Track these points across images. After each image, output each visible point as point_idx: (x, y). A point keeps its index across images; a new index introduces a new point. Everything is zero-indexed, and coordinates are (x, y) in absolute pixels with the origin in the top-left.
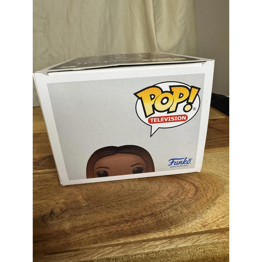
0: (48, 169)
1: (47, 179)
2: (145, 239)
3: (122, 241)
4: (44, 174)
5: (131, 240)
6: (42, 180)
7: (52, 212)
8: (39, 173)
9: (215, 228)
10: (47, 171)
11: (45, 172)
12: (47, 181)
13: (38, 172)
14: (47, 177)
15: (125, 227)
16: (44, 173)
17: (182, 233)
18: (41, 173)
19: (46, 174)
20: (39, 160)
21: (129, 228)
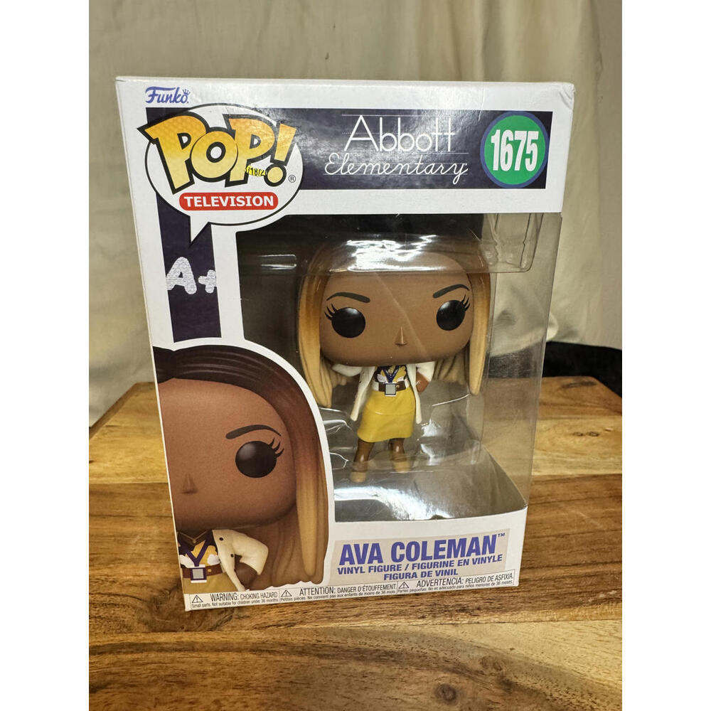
0: (187, 631)
1: (183, 675)
4: (176, 650)
6: (170, 679)
8: (160, 644)
10: (183, 640)
11: (179, 643)
12: (183, 685)
13: (159, 640)
14: (184, 667)
16: (175, 646)
18: (165, 646)
19: (180, 650)
20: (161, 591)
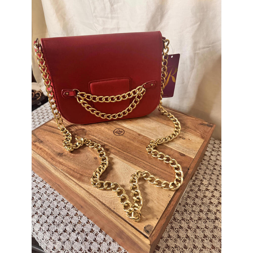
2: (72, 179)
3: (67, 175)
5: (69, 176)
7: (62, 154)
9: (90, 192)
15: (72, 172)
17: (81, 185)
21: (72, 173)
